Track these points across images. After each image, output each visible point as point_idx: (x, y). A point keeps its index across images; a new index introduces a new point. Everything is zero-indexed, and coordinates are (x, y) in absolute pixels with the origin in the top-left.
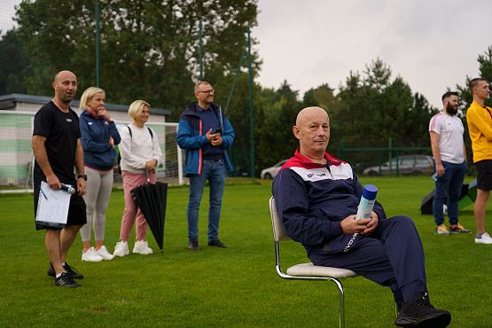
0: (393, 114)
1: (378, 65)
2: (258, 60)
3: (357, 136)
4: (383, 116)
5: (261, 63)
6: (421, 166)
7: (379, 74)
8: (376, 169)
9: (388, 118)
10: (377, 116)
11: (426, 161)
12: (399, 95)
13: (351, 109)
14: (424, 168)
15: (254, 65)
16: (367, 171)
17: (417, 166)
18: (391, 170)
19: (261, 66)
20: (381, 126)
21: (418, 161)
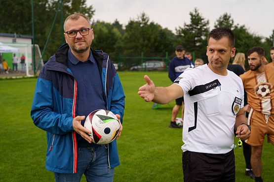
0: (149, 40)
1: (143, 15)
2: (92, 10)
3: (132, 50)
4: (144, 41)
5: (94, 11)
6: (158, 66)
7: (143, 20)
8: (136, 67)
9: (146, 42)
10: (141, 41)
11: (159, 64)
12: (152, 30)
13: (130, 37)
14: (159, 68)
15: (90, 13)
16: (132, 68)
17: (156, 66)
18: (143, 68)
19: (94, 13)
20: (143, 46)
21: (156, 64)
